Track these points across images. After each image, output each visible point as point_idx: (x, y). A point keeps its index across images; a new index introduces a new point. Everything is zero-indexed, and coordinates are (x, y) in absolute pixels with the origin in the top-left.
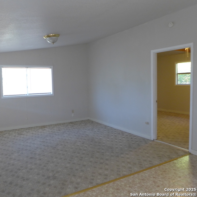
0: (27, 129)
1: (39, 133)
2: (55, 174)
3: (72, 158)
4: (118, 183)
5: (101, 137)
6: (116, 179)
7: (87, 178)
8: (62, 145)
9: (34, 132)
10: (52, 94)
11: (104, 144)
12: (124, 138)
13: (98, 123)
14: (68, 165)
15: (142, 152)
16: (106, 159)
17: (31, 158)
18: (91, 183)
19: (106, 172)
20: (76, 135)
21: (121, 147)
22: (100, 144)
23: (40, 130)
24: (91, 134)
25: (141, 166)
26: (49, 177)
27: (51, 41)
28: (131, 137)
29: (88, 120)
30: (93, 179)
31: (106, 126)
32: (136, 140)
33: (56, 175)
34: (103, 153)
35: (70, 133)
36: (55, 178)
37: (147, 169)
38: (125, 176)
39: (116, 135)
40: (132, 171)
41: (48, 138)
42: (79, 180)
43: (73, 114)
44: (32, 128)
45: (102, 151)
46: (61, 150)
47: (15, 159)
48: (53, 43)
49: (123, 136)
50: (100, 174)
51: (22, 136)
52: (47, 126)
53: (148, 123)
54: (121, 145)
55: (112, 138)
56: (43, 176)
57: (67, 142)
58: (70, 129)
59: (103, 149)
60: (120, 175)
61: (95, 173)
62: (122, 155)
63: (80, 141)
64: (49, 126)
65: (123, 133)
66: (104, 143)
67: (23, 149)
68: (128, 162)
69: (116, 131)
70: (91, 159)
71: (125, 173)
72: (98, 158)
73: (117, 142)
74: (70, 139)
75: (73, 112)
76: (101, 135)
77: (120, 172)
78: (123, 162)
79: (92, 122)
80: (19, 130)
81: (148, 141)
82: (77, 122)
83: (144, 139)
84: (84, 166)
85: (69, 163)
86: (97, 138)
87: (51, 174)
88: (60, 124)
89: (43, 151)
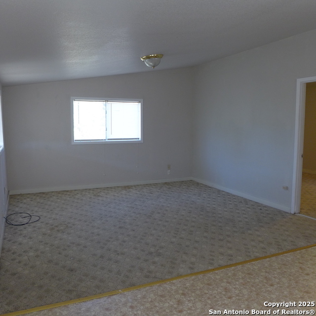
0: (105, 189)
1: (124, 196)
2: (158, 250)
3: (178, 231)
4: (250, 266)
5: (214, 206)
6: (245, 262)
7: (204, 258)
8: (159, 213)
9: (116, 194)
10: (140, 140)
11: (219, 216)
12: (249, 208)
13: (206, 186)
14: (174, 240)
15: (279, 229)
16: (227, 235)
17: (120, 228)
18: (211, 264)
19: (230, 252)
20: (177, 200)
21: (247, 220)
22: (214, 215)
23: (124, 192)
24: (199, 200)
25: (280, 247)
26: (151, 253)
27: (151, 64)
28: (260, 208)
29: (191, 181)
30: (213, 260)
31: (219, 191)
32: (267, 212)
33: (161, 251)
34: (220, 226)
35: (168, 197)
36: (159, 255)
37: (289, 251)
38: (257, 259)
39: (236, 203)
40: (267, 253)
41: (137, 203)
42: (193, 259)
43: (169, 171)
44: (111, 188)
45: (220, 224)
46: (160, 220)
47: (99, 228)
48: (154, 67)
49: (247, 206)
50: (222, 254)
51: (100, 198)
52: (132, 186)
53: (287, 188)
54: (246, 218)
55: (231, 207)
56: (143, 251)
57: (166, 210)
58: (167, 192)
59: (220, 222)
60: (250, 256)
61: (213, 252)
62: (250, 232)
63: (185, 210)
64: (135, 186)
65: (246, 201)
66: (220, 214)
67: (106, 215)
68: (260, 241)
69: (235, 199)
70: (205, 234)
71: (258, 254)
72: (214, 233)
73: (239, 213)
74: (169, 205)
75: (169, 167)
76: (215, 203)
77: (249, 252)
78: (253, 240)
79: (198, 184)
80: (93, 190)
81: (287, 214)
82: (175, 182)
83: (280, 212)
84: (197, 242)
85: (175, 237)
86: (209, 207)
87: (152, 250)
88: (150, 185)
89: (135, 220)
